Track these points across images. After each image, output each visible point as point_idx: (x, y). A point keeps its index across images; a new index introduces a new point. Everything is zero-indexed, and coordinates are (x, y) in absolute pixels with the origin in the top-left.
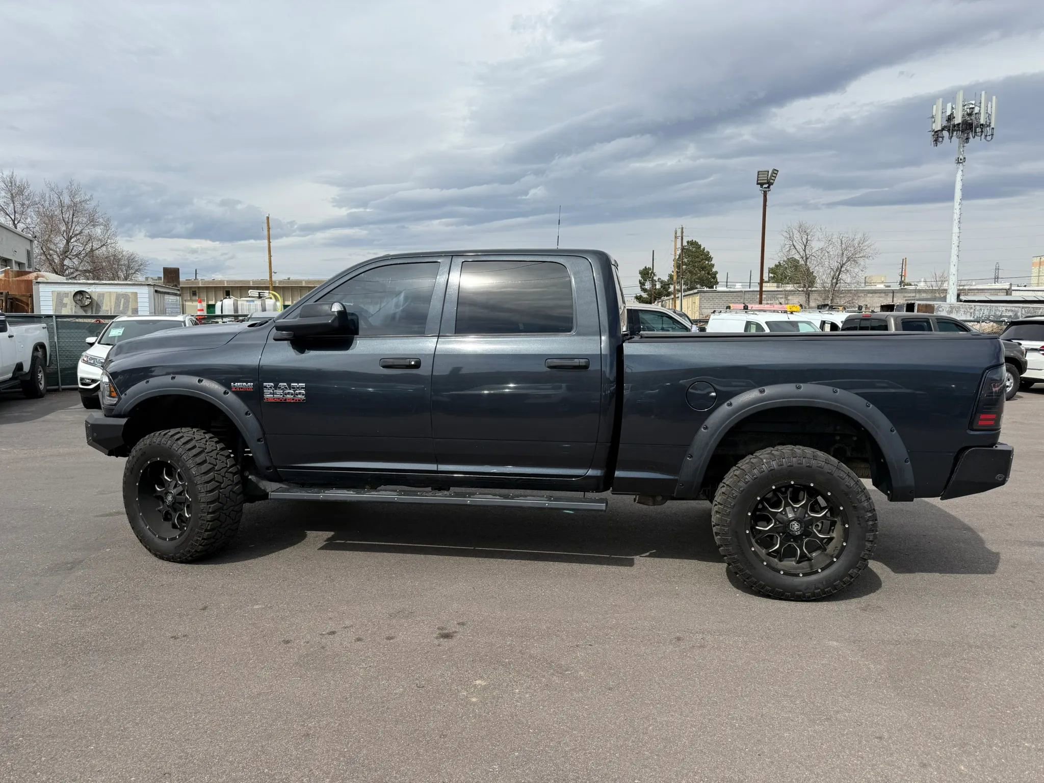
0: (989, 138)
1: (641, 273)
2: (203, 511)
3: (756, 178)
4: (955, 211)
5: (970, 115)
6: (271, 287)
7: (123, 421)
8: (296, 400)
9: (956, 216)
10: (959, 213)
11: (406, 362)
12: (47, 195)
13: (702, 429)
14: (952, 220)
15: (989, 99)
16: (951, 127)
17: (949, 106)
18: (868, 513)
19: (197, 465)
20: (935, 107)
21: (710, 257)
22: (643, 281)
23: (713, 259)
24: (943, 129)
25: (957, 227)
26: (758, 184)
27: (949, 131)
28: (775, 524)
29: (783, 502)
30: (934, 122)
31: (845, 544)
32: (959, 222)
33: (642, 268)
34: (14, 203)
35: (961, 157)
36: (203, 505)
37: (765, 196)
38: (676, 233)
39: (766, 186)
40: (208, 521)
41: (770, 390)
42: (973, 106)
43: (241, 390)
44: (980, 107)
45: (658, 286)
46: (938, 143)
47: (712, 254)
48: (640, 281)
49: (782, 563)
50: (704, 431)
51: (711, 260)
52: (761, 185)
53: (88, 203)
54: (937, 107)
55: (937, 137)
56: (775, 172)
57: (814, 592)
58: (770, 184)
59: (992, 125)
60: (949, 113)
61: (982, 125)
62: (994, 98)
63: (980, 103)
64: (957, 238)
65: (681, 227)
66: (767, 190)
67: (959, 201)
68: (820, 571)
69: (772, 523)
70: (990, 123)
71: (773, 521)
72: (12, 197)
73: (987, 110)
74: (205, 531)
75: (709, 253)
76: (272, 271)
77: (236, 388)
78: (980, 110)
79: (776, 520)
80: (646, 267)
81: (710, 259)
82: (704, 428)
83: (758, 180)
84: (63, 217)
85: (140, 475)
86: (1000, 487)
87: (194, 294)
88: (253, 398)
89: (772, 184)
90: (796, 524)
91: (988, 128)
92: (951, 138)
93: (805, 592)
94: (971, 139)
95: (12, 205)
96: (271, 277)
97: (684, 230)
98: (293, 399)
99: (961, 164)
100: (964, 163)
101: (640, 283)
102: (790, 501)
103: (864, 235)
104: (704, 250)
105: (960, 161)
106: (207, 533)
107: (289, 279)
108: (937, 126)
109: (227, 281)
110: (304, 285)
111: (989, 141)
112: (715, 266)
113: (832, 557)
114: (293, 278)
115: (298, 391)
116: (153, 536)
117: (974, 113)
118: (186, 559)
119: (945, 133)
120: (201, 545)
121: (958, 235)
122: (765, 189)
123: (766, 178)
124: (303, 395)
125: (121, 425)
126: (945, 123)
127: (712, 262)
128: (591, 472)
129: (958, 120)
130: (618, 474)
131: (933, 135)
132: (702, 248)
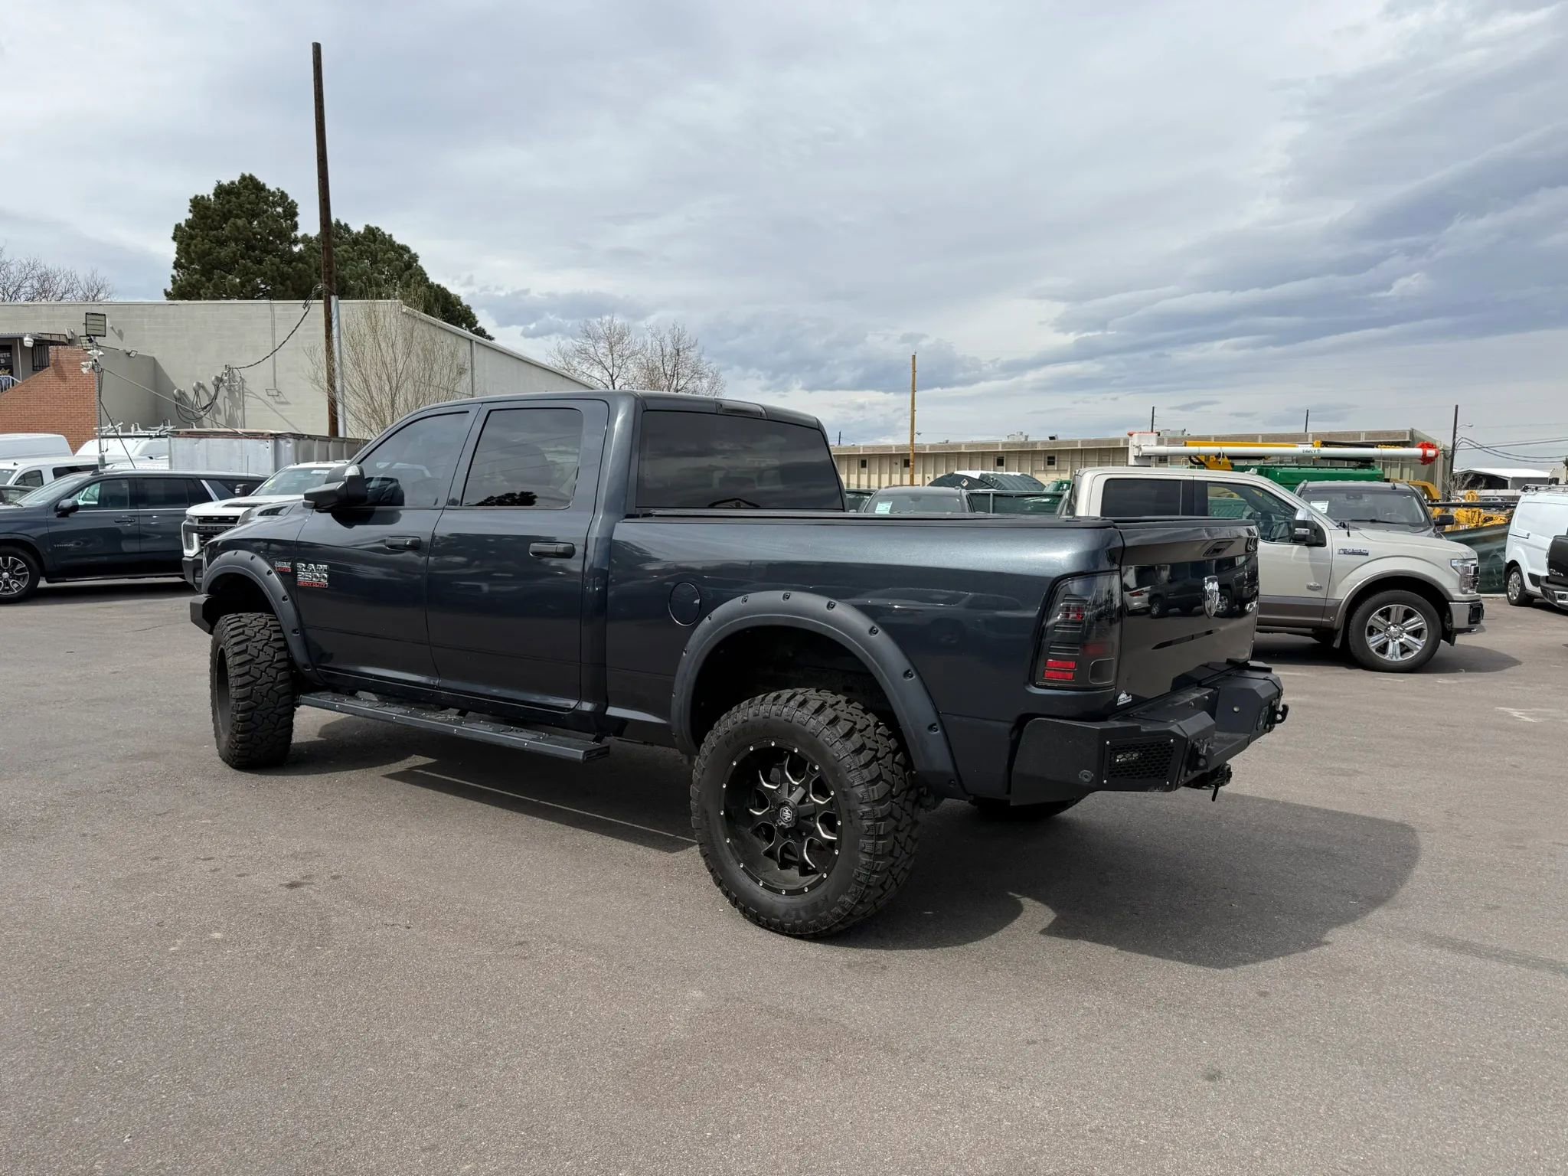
6: (911, 455)
12: (649, 343)
18: (862, 806)
28: (770, 808)
29: (780, 775)
31: (837, 853)
34: (612, 355)
41: (753, 598)
43: (281, 570)
49: (784, 871)
53: (692, 349)
68: (806, 890)
69: (767, 806)
71: (770, 803)
72: (611, 348)
76: (915, 432)
77: (278, 568)
79: (773, 802)
82: (685, 651)
84: (664, 369)
87: (864, 464)
88: (290, 580)
90: (787, 811)
93: (784, 919)
95: (610, 356)
96: (912, 440)
98: (318, 584)
102: (787, 774)
107: (947, 442)
109: (864, 448)
110: (963, 450)
114: (953, 440)
115: (322, 574)
124: (326, 579)
128: (581, 705)
130: (610, 710)
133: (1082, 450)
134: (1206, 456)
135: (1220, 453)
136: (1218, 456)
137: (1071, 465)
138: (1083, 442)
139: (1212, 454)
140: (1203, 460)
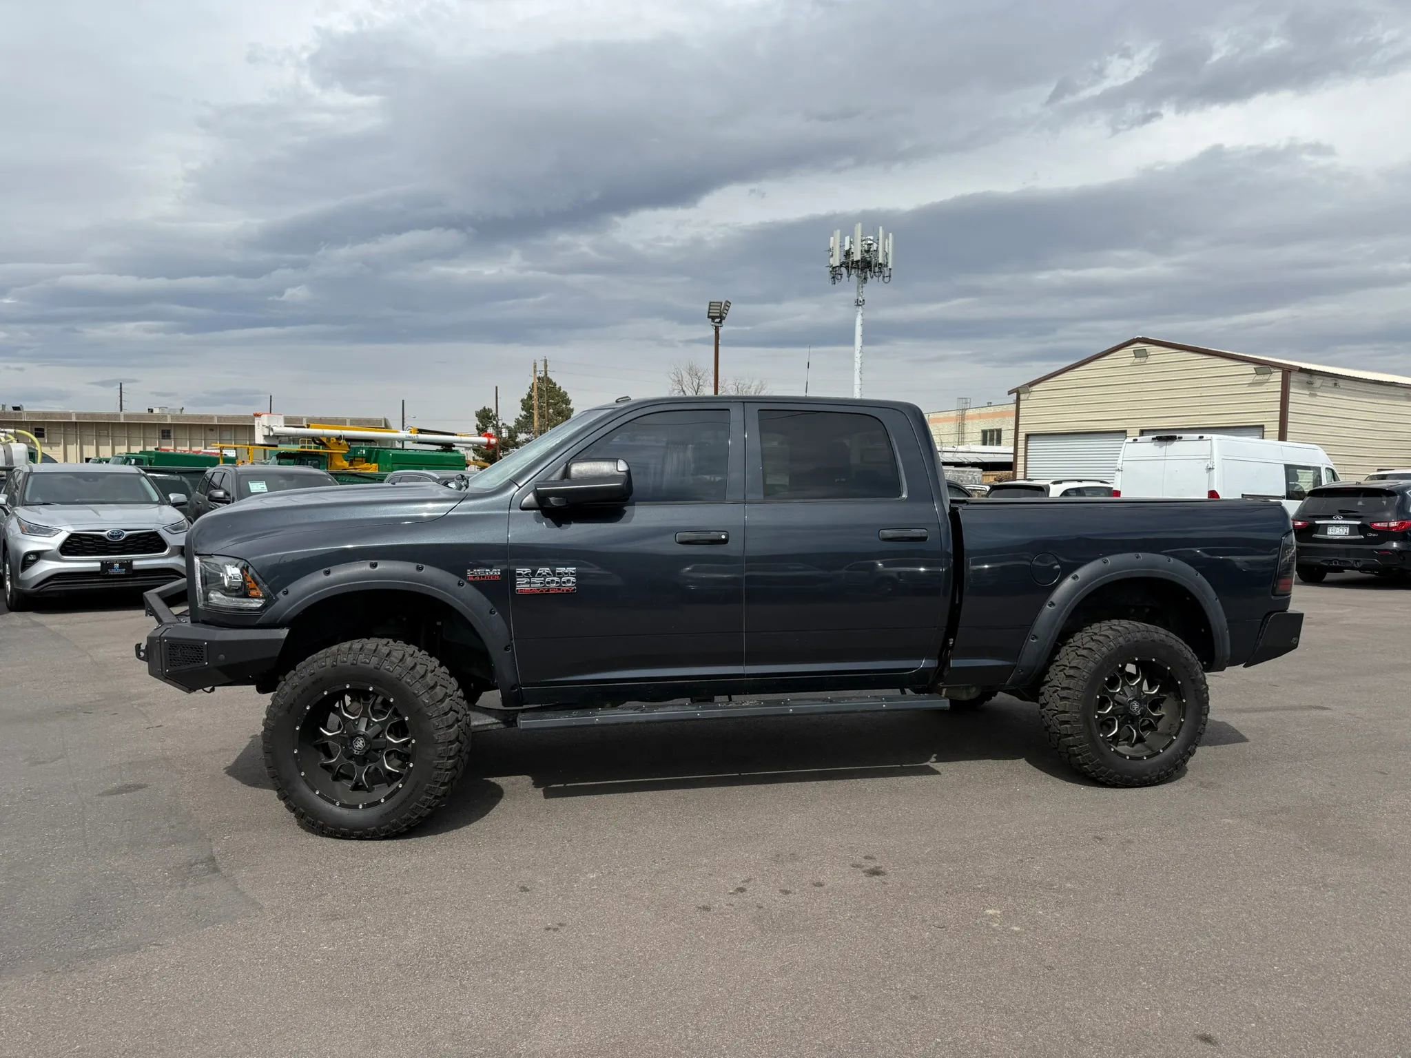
0: (887, 279)
1: (478, 415)
2: (442, 755)
3: (708, 310)
4: (856, 360)
5: (868, 251)
7: (284, 633)
8: (563, 590)
9: (857, 366)
10: (859, 362)
11: (713, 535)
13: (1048, 606)
14: (853, 369)
15: (886, 237)
16: (848, 264)
17: (847, 239)
19: (429, 689)
20: (832, 238)
21: (568, 399)
22: (481, 426)
23: (572, 402)
24: (841, 266)
25: (858, 378)
26: (709, 317)
27: (847, 267)
28: (1114, 706)
29: (1121, 681)
30: (832, 255)
31: (1183, 720)
32: (860, 372)
33: (480, 408)
35: (860, 299)
36: (441, 748)
37: (717, 332)
38: (535, 367)
39: (718, 320)
40: (447, 770)
41: (1112, 560)
42: (872, 242)
43: (482, 579)
44: (878, 244)
45: (505, 434)
46: (836, 281)
47: (570, 396)
48: (477, 426)
50: (1051, 608)
51: (570, 403)
52: (713, 318)
54: (834, 239)
55: (835, 273)
56: (728, 304)
57: (1159, 775)
58: (722, 318)
59: (890, 266)
60: (847, 248)
61: (881, 264)
62: (891, 235)
63: (878, 240)
64: (859, 391)
65: (544, 358)
66: (719, 325)
67: (860, 348)
68: (1161, 751)
69: (1110, 705)
70: (887, 263)
71: (1112, 703)
73: (886, 248)
74: (441, 786)
75: (566, 394)
77: (474, 577)
78: (877, 248)
79: (1115, 701)
80: (484, 408)
81: (568, 402)
82: (1050, 605)
83: (709, 313)
85: (305, 714)
86: (1292, 652)
88: (500, 591)
89: (724, 318)
90: (1136, 704)
91: (885, 269)
92: (849, 276)
94: (869, 279)
97: (548, 364)
98: (559, 589)
99: (860, 307)
100: (863, 306)
101: (478, 429)
103: (761, 382)
104: (560, 390)
105: (859, 303)
106: (443, 788)
108: (835, 261)
111: (886, 283)
112: (574, 412)
113: (1170, 735)
115: (566, 577)
116: (331, 806)
117: (872, 249)
118: (397, 832)
119: (844, 270)
120: (429, 807)
121: (859, 387)
122: (717, 325)
123: (719, 311)
124: (573, 583)
125: (281, 640)
126: (843, 259)
127: (571, 406)
128: (923, 663)
129: (856, 256)
130: (953, 663)
131: (831, 272)
132: (557, 386)
133: (76, 423)
134: (327, 438)
135: (341, 436)
136: (339, 438)
137: (112, 440)
138: (78, 415)
139: (333, 436)
140: (325, 441)
